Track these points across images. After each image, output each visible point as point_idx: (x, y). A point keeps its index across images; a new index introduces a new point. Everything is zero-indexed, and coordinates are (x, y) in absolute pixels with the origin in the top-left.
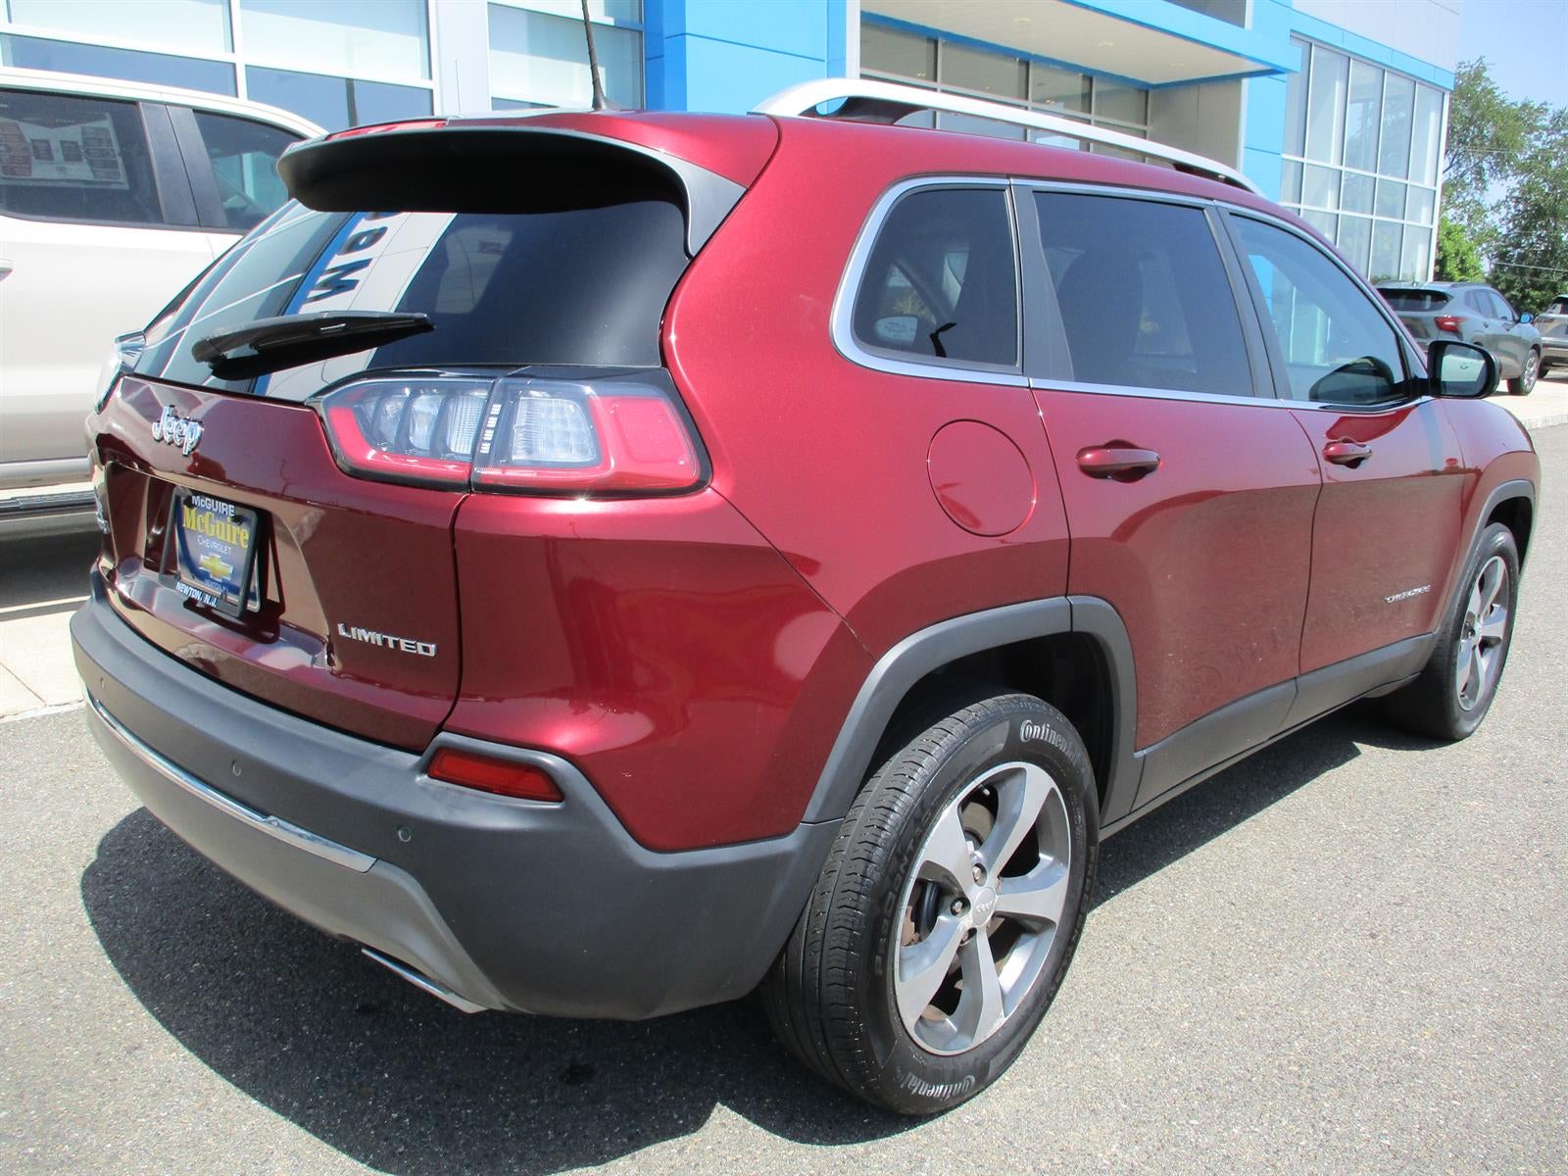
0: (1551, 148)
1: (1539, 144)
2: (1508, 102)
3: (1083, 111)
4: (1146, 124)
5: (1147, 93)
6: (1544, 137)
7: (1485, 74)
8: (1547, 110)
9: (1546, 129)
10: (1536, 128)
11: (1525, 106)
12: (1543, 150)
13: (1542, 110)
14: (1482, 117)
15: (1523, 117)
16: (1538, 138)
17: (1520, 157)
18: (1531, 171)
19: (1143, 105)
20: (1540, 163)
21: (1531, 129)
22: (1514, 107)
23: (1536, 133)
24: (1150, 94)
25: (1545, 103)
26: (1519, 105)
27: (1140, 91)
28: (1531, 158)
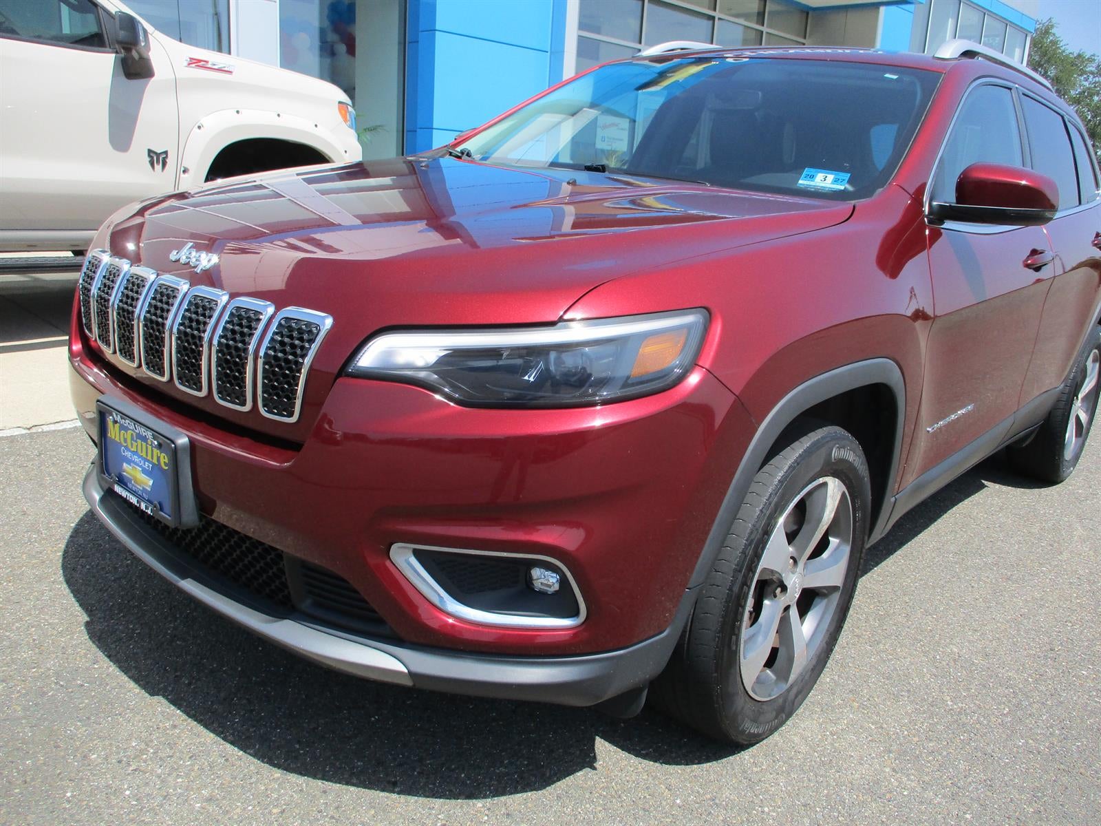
0: (1095, 87)
1: (1086, 84)
2: (1067, 52)
3: (757, 23)
4: (805, 38)
5: (808, 14)
6: (1090, 79)
7: (1053, 31)
8: (1094, 60)
9: (1092, 73)
10: (1085, 73)
11: (1079, 56)
12: (1089, 89)
13: (1091, 60)
14: (1048, 61)
15: (1077, 64)
16: (1086, 80)
17: (1072, 92)
18: (1079, 103)
19: (804, 23)
20: (1086, 97)
21: (1083, 72)
22: (1071, 56)
23: (1085, 76)
24: (810, 15)
25: (1094, 55)
26: (1075, 55)
27: (802, 11)
28: (1080, 93)
